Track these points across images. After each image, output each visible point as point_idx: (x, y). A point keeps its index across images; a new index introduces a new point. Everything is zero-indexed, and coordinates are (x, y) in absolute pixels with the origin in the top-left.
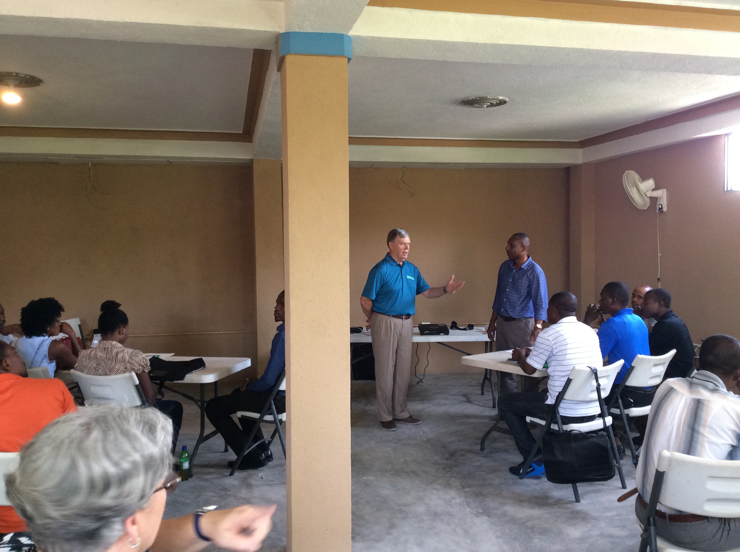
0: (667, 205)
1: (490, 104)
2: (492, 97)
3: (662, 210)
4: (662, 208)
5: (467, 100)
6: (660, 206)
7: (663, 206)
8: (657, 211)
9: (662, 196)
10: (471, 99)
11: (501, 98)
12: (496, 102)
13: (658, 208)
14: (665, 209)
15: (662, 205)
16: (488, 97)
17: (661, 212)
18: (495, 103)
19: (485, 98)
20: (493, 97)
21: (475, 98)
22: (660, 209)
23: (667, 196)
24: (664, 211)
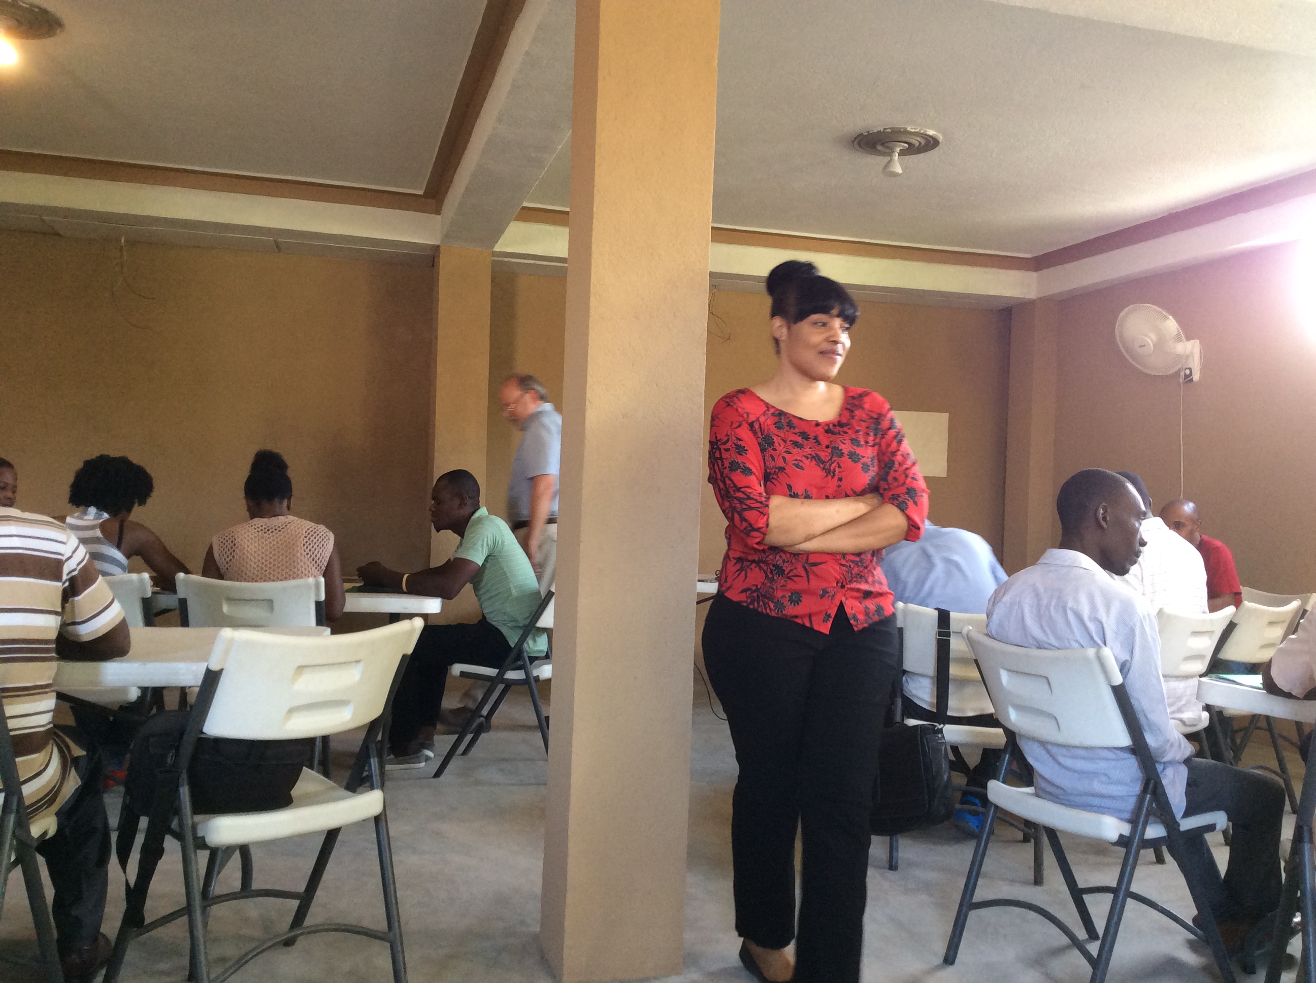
0: (1201, 369)
1: (906, 145)
2: (915, 129)
3: (1191, 378)
4: (1191, 374)
5: (866, 134)
6: (1188, 372)
7: (1193, 371)
8: (1181, 380)
9: (1192, 353)
10: (875, 131)
11: (931, 132)
12: (920, 143)
13: (1182, 374)
14: (1196, 377)
15: (1190, 369)
16: (909, 129)
17: (1188, 382)
18: (917, 144)
19: (902, 130)
20: (918, 130)
21: (885, 129)
22: (1186, 376)
23: (1201, 352)
24: (1194, 380)
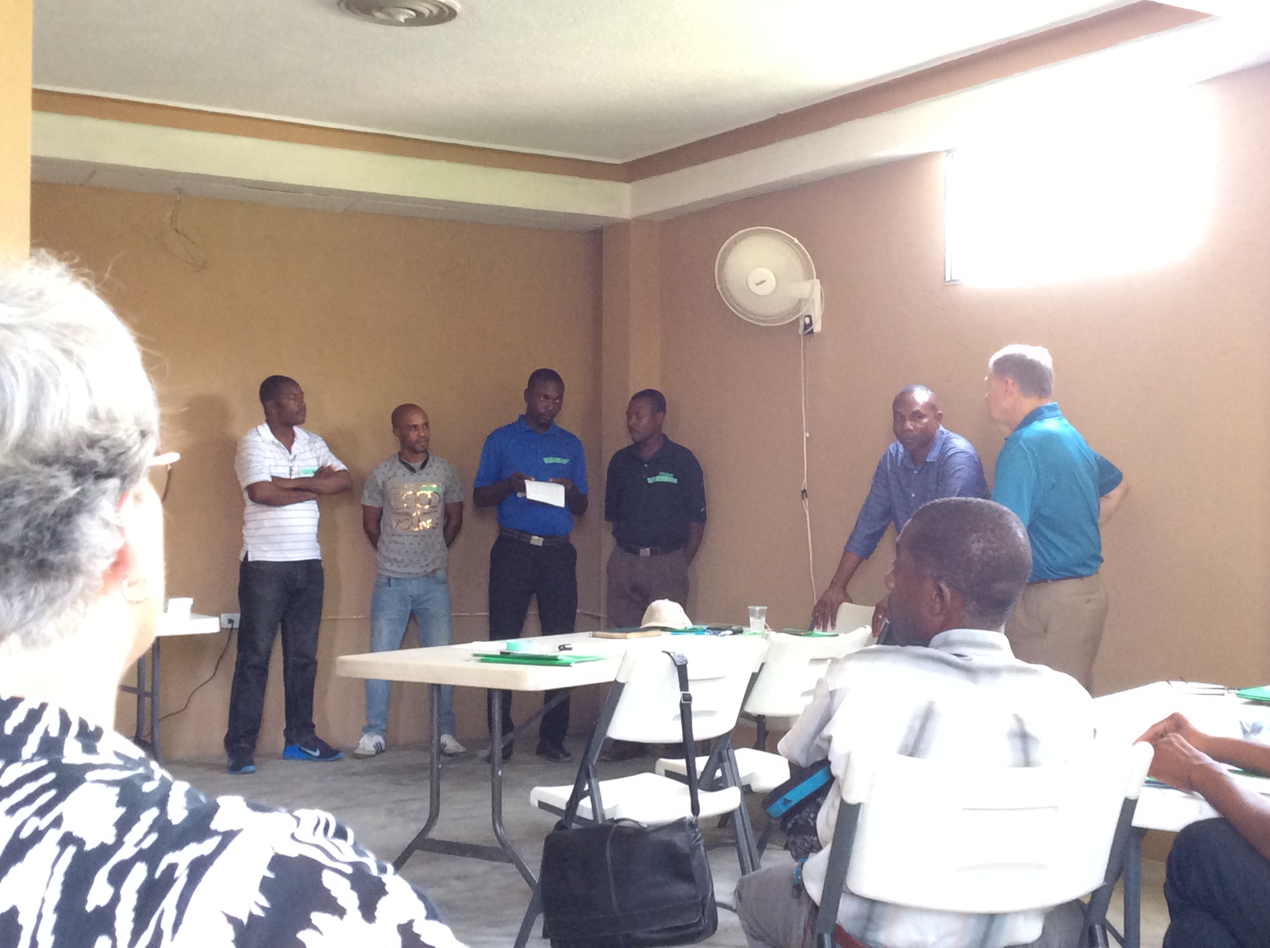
0: (822, 317)
3: (811, 329)
4: (811, 323)
6: (807, 320)
7: (813, 319)
8: (801, 331)
9: (812, 297)
13: (802, 323)
14: (817, 327)
15: (810, 317)
17: (809, 333)
18: (427, 13)
22: (806, 326)
23: (821, 294)
24: (815, 331)
